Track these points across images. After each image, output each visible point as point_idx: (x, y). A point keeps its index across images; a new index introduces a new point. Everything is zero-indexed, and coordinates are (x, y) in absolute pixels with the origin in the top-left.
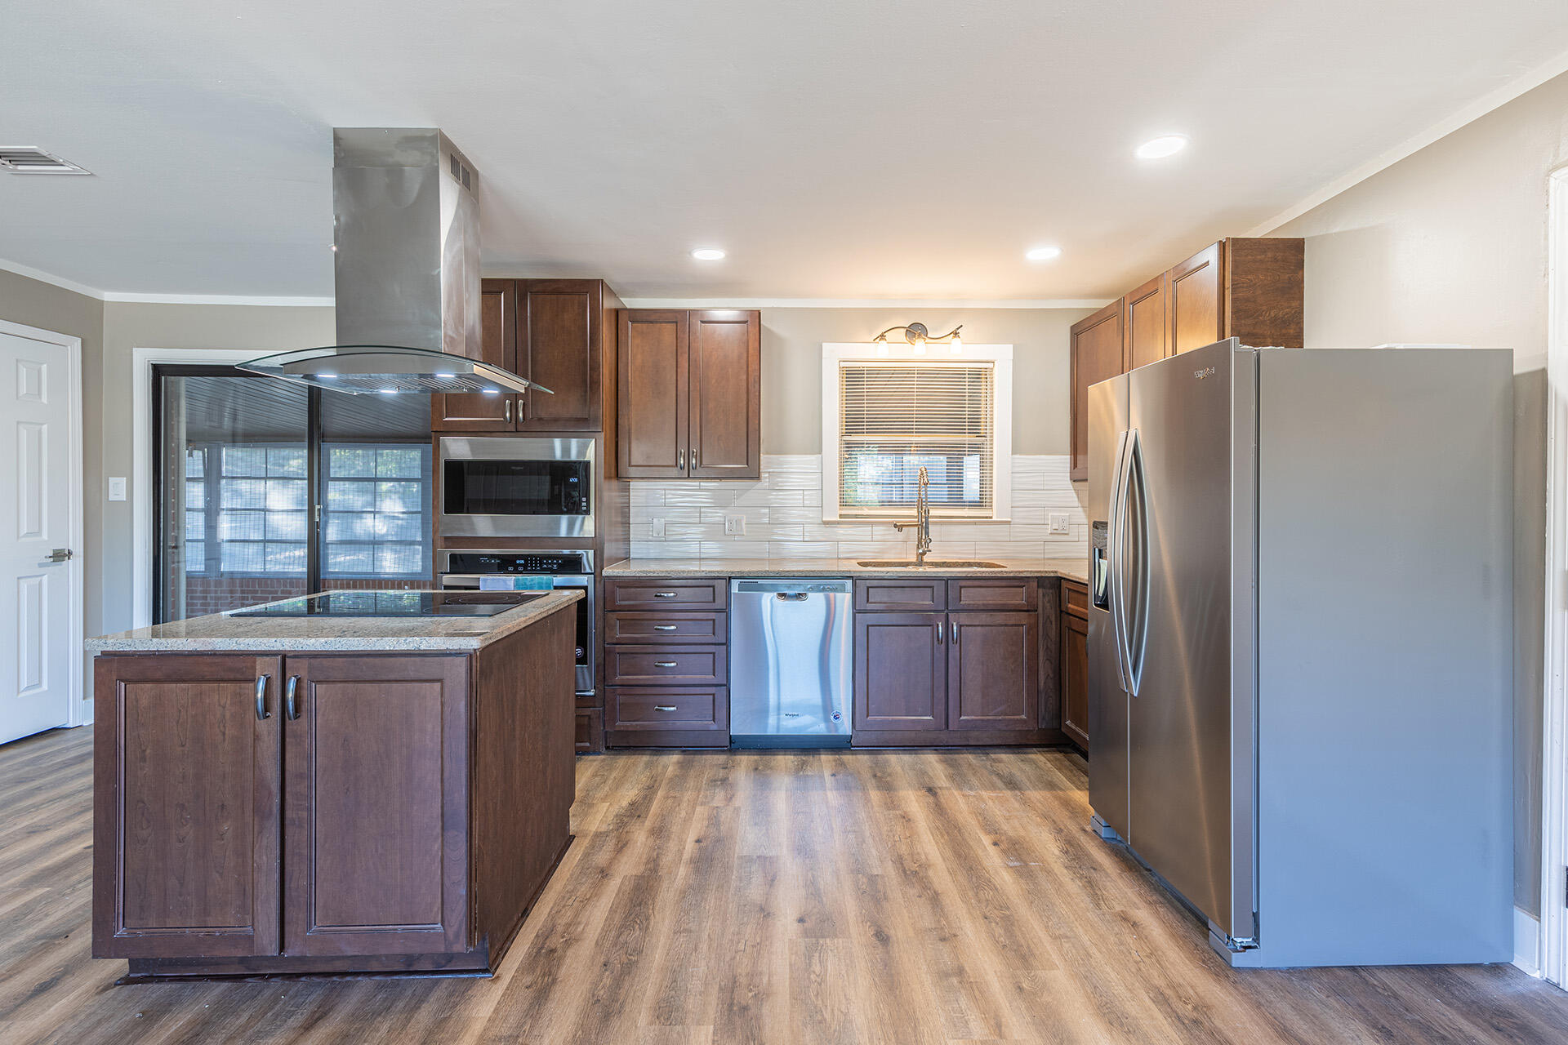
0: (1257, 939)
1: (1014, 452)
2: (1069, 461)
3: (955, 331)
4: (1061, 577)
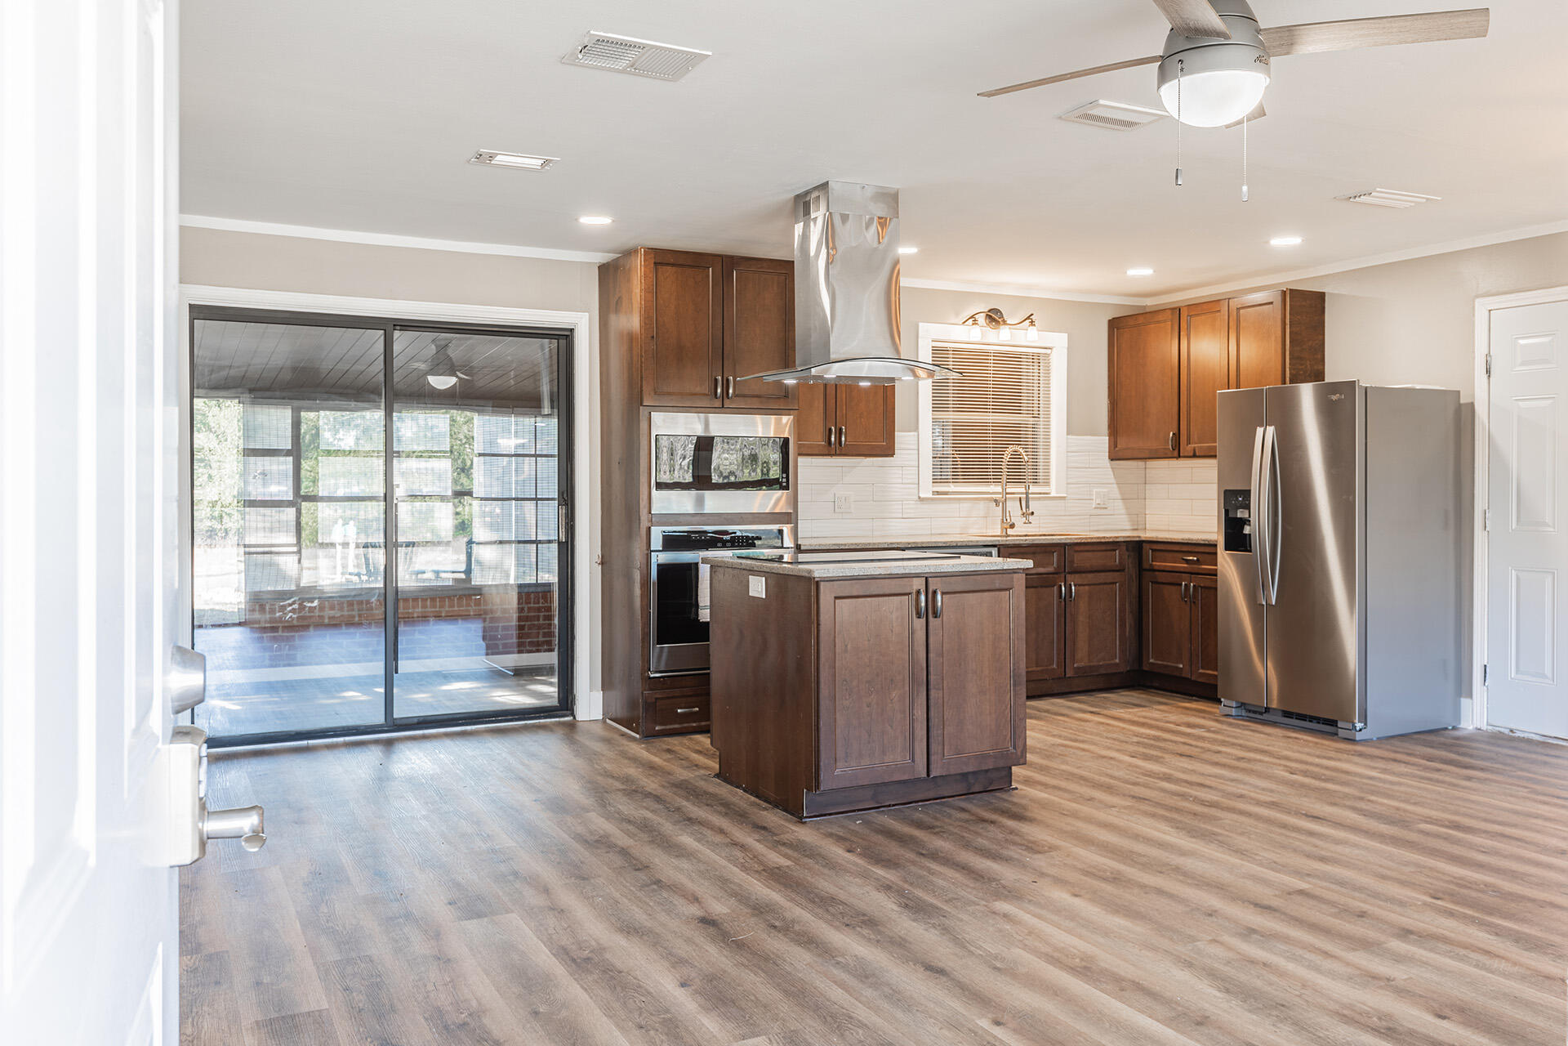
0: (1366, 724)
1: (1068, 434)
2: (1107, 441)
3: (1028, 318)
4: (1143, 541)
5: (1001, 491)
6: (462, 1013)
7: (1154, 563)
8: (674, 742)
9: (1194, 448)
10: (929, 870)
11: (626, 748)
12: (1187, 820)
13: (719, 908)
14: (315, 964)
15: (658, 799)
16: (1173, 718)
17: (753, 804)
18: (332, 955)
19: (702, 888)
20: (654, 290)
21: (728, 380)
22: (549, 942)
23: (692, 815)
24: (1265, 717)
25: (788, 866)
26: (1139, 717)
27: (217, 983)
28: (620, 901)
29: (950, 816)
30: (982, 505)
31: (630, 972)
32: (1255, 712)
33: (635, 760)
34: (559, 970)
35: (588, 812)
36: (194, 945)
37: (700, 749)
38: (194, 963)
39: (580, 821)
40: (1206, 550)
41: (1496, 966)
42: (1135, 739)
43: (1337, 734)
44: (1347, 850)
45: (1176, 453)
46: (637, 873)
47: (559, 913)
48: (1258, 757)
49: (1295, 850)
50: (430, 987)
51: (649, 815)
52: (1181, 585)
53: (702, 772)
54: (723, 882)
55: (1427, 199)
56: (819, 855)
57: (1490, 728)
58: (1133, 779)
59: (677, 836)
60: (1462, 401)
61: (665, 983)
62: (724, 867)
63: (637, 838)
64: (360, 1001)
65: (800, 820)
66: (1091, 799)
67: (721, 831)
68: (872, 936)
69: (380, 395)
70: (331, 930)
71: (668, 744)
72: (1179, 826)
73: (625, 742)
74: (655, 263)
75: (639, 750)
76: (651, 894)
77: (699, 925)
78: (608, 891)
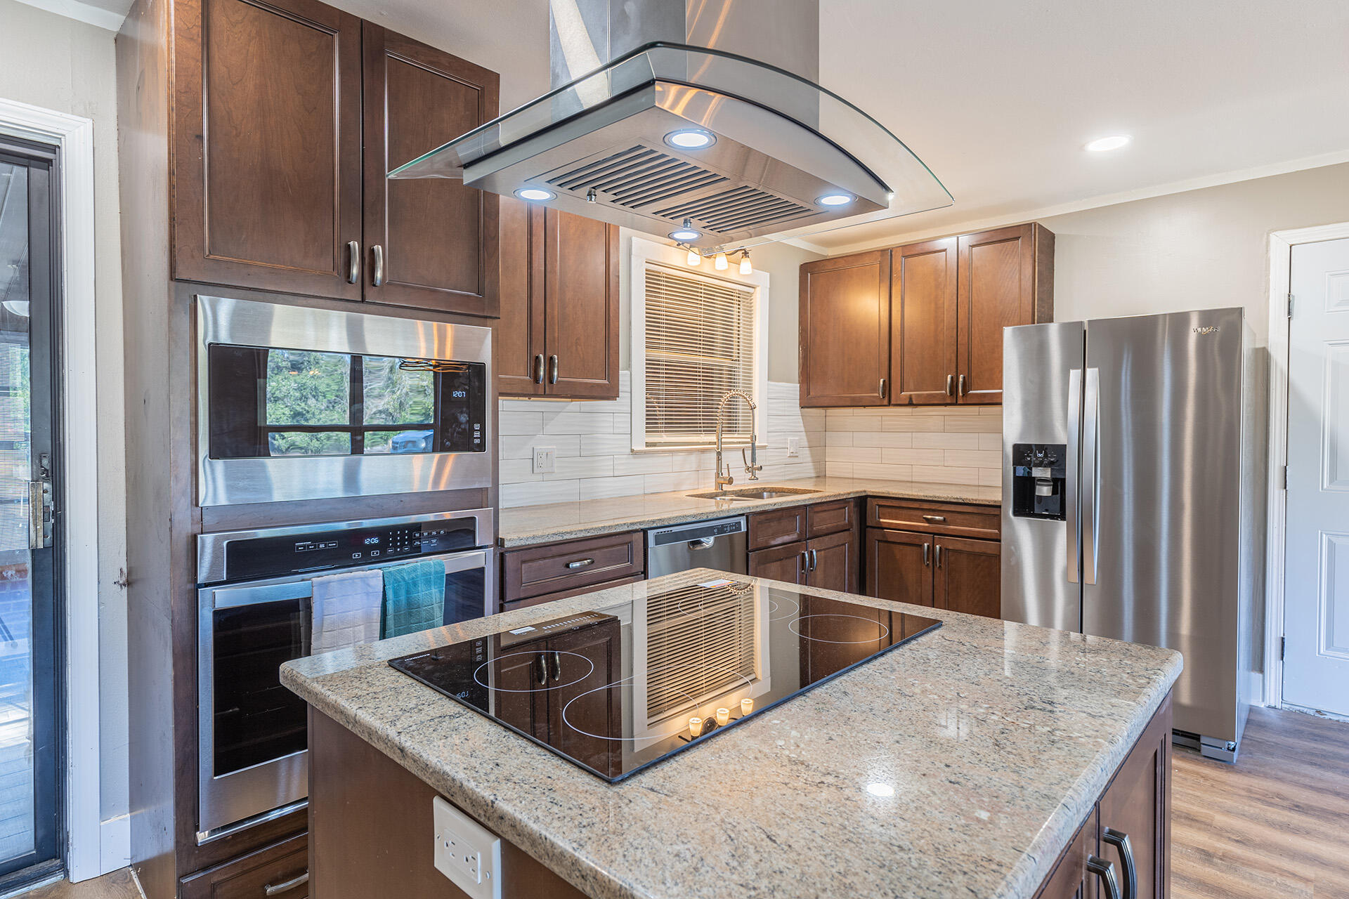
1: (768, 380)
2: (798, 389)
4: (867, 496)
5: (716, 440)
7: (881, 520)
9: (911, 395)
43: (1199, 751)
45: (886, 402)
52: (921, 546)
57: (1287, 706)
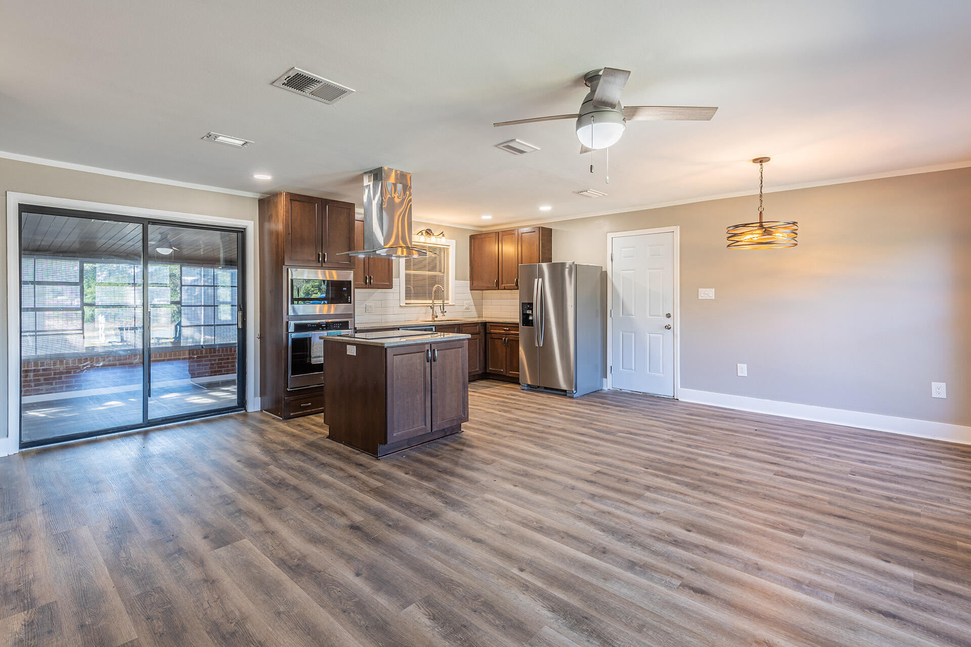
0: (577, 391)
1: (456, 280)
2: (469, 283)
3: (442, 233)
4: (486, 322)
5: (432, 302)
6: (231, 623)
7: (491, 331)
8: (300, 420)
9: (505, 286)
10: (447, 480)
11: (278, 426)
12: (537, 440)
13: (358, 518)
14: (123, 600)
15: (303, 454)
16: (504, 392)
17: (350, 452)
18: (134, 591)
19: (345, 506)
20: (290, 212)
21: (324, 254)
22: (272, 556)
23: (324, 462)
24: (537, 389)
25: (381, 486)
26: (492, 392)
27: (50, 632)
28: (303, 520)
29: (442, 449)
30: (424, 309)
31: (325, 571)
32: (533, 388)
33: (284, 432)
34: (283, 577)
35: (269, 465)
36: (29, 600)
37: (314, 423)
38: (30, 617)
39: (266, 472)
40: (515, 326)
41: (689, 500)
42: (496, 403)
43: (566, 395)
44: (602, 449)
45: (497, 288)
46: (307, 501)
47: (271, 534)
48: (545, 407)
49: (584, 451)
50: (206, 605)
51: (302, 464)
52: (502, 339)
53: (320, 436)
54: (353, 500)
55: (603, 195)
56: (393, 477)
57: (613, 389)
58: (506, 422)
59: (320, 475)
60: (603, 270)
61: (345, 574)
62: (351, 491)
63: (300, 479)
64: (159, 627)
65: (377, 459)
66: (495, 434)
67: (341, 469)
68: (439, 524)
69: (140, 257)
70: (130, 571)
71: (298, 422)
72: (537, 444)
73: (276, 422)
74: (290, 199)
75: (283, 426)
76: (319, 514)
77: (351, 530)
78: (295, 515)
